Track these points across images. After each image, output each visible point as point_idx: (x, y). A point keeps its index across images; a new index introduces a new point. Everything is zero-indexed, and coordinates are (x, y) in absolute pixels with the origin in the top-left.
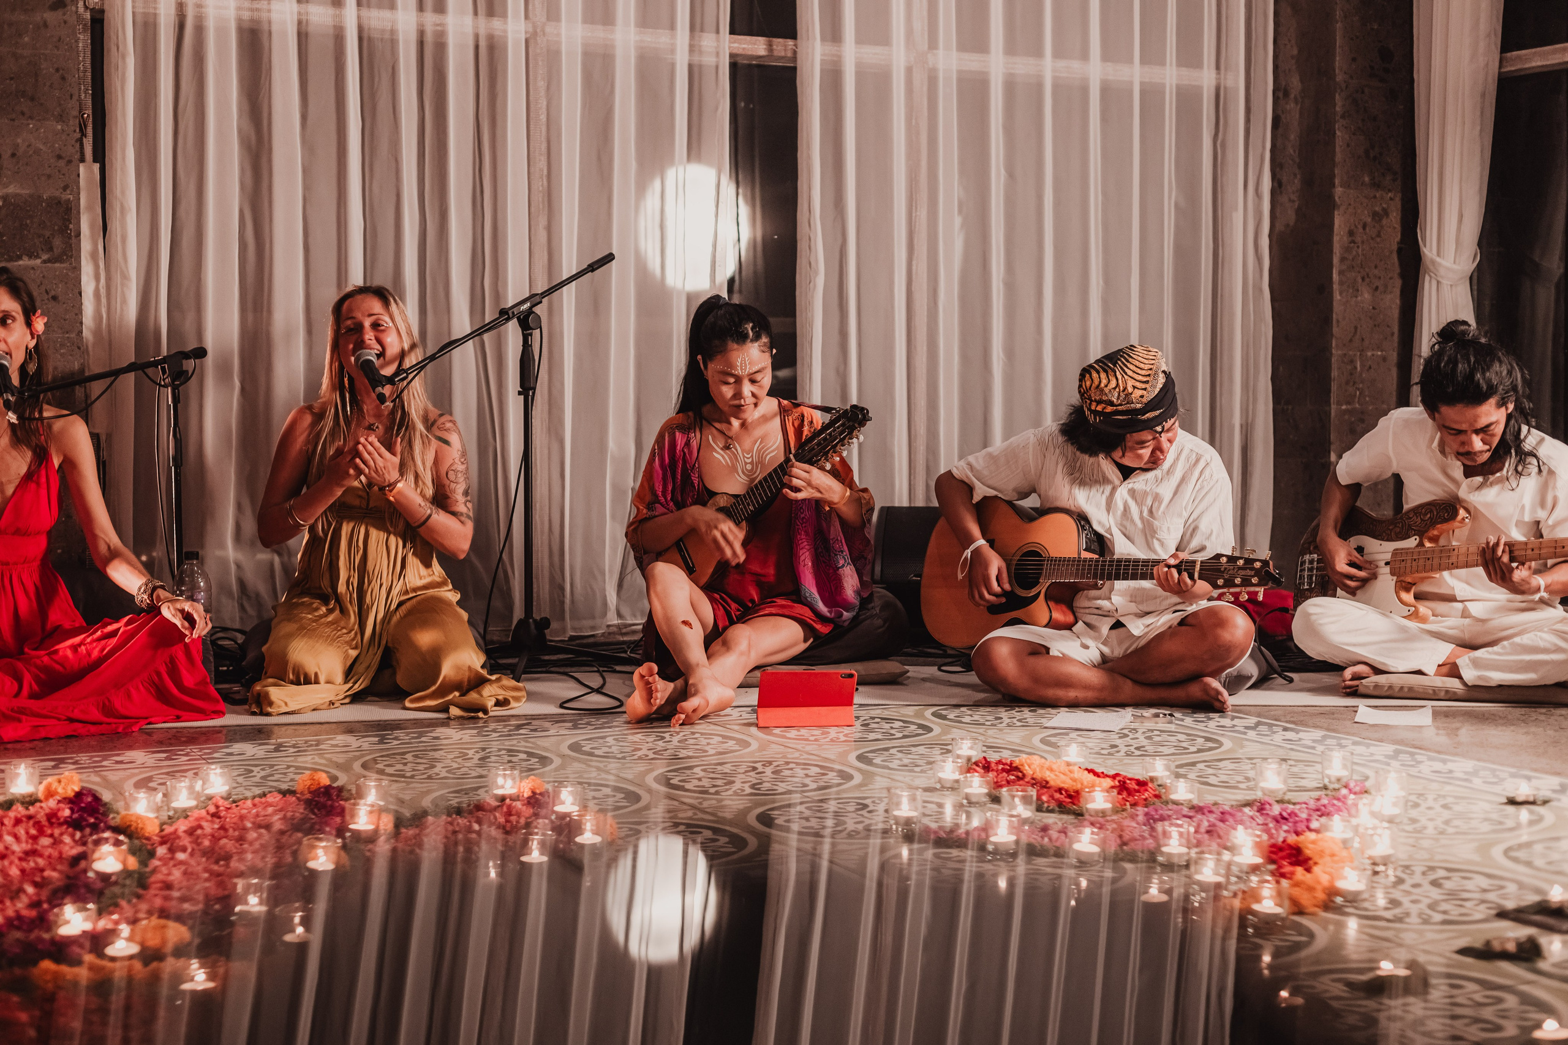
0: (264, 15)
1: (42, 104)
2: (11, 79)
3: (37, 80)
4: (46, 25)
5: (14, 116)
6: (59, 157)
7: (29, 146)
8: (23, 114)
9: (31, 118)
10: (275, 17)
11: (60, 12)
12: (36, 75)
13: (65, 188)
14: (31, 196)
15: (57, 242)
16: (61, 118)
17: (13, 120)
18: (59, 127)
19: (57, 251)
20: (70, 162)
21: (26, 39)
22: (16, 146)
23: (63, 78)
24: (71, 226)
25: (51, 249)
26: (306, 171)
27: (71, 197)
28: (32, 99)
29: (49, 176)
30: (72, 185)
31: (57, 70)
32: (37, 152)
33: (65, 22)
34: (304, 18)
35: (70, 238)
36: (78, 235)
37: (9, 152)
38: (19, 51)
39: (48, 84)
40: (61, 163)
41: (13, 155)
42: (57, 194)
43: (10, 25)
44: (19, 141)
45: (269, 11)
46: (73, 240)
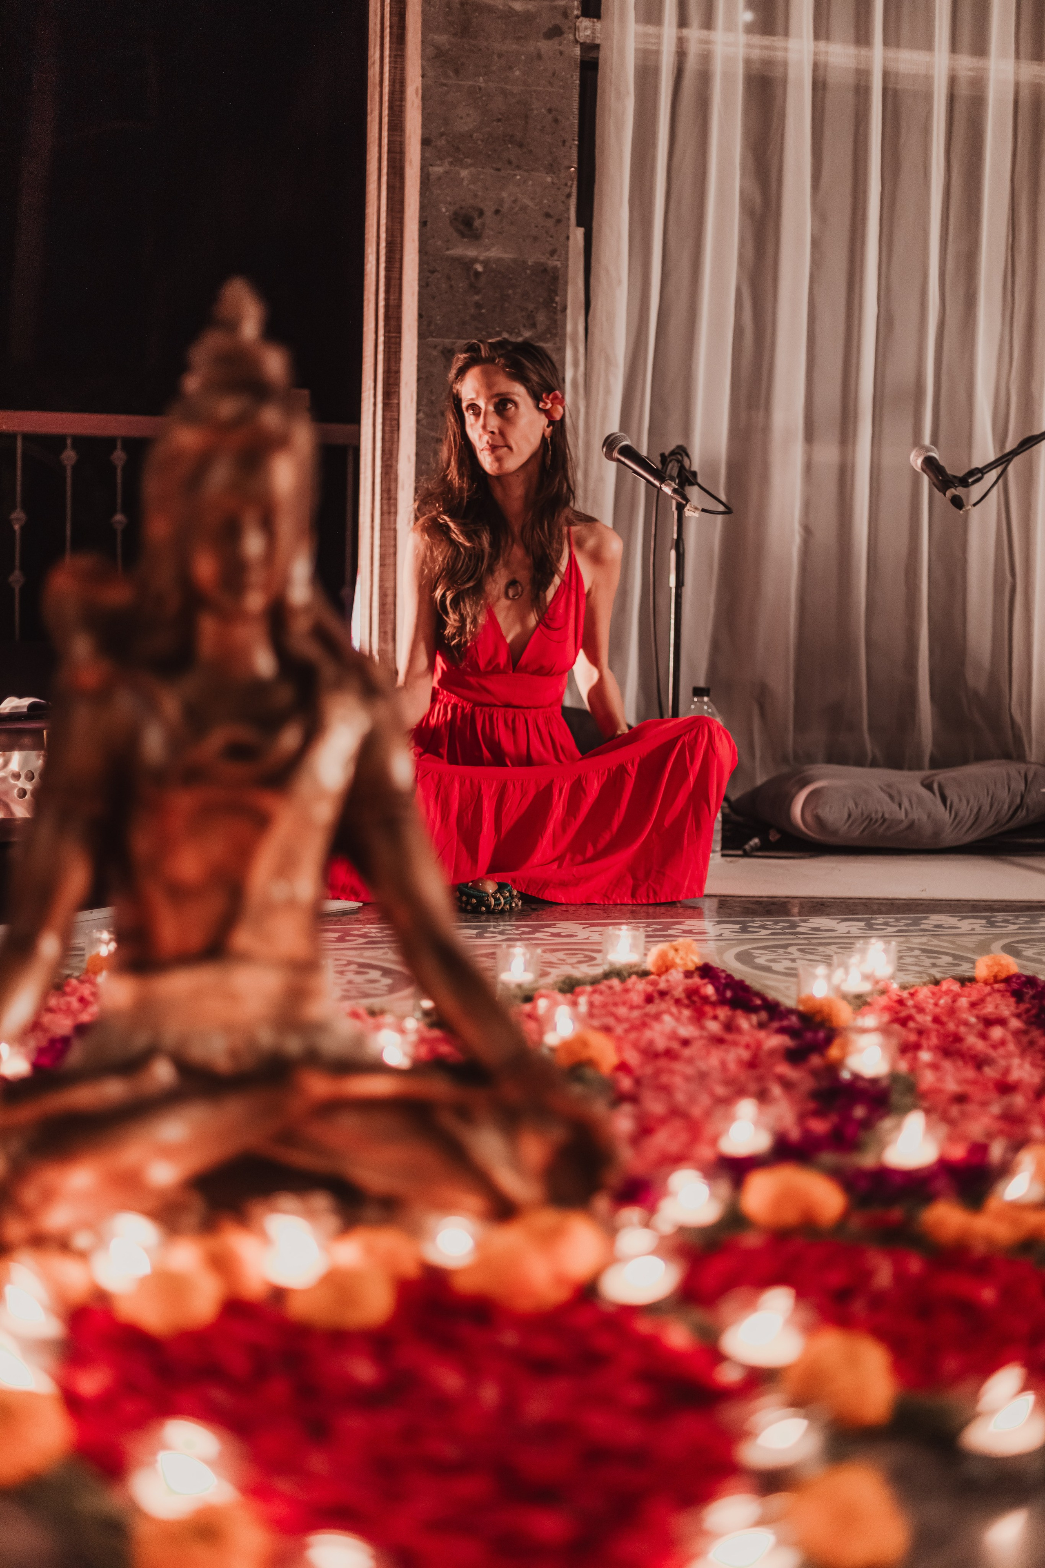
0: (779, 55)
1: (531, 152)
2: (499, 120)
3: (527, 123)
4: (539, 56)
5: (499, 166)
6: (548, 215)
7: (515, 201)
8: (510, 162)
9: (518, 167)
10: (792, 57)
11: (556, 41)
12: (526, 117)
13: (553, 253)
14: (514, 261)
15: (541, 318)
16: (551, 168)
17: (498, 170)
18: (549, 179)
19: (541, 328)
20: (559, 221)
21: (517, 73)
22: (501, 201)
23: (556, 121)
24: (557, 299)
25: (534, 325)
26: (816, 244)
27: (559, 264)
28: (521, 145)
29: (535, 239)
30: (559, 250)
31: (550, 111)
32: (524, 208)
33: (561, 53)
34: (822, 58)
35: (555, 313)
36: (564, 309)
37: (493, 209)
38: (509, 87)
39: (539, 127)
40: (550, 223)
41: (497, 212)
42: (543, 259)
43: (500, 56)
44: (504, 195)
45: (786, 49)
46: (559, 316)
